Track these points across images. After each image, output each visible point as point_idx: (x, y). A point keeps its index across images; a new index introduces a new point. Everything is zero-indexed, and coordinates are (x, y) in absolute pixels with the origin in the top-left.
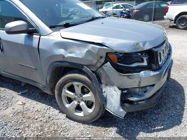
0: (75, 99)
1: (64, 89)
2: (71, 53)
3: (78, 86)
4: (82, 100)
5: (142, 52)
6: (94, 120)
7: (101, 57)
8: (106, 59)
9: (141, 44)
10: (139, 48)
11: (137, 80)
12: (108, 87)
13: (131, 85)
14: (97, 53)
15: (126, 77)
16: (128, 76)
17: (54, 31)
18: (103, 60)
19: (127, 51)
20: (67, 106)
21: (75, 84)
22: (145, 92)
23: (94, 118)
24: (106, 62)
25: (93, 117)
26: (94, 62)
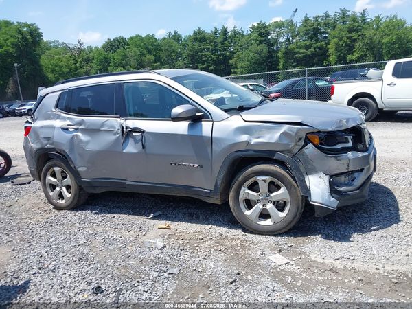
0: (259, 201)
1: (243, 189)
2: (258, 138)
3: (264, 181)
4: (270, 202)
5: (345, 131)
6: (288, 228)
7: (300, 139)
8: (305, 142)
9: (344, 122)
10: (342, 126)
11: (345, 162)
12: (310, 176)
13: (339, 169)
14: (296, 134)
15: (333, 159)
16: (336, 158)
17: (231, 116)
18: (302, 143)
19: (330, 129)
20: (248, 213)
21: (260, 178)
22: (353, 180)
23: (289, 224)
24: (306, 144)
25: (287, 222)
26: (291, 146)
